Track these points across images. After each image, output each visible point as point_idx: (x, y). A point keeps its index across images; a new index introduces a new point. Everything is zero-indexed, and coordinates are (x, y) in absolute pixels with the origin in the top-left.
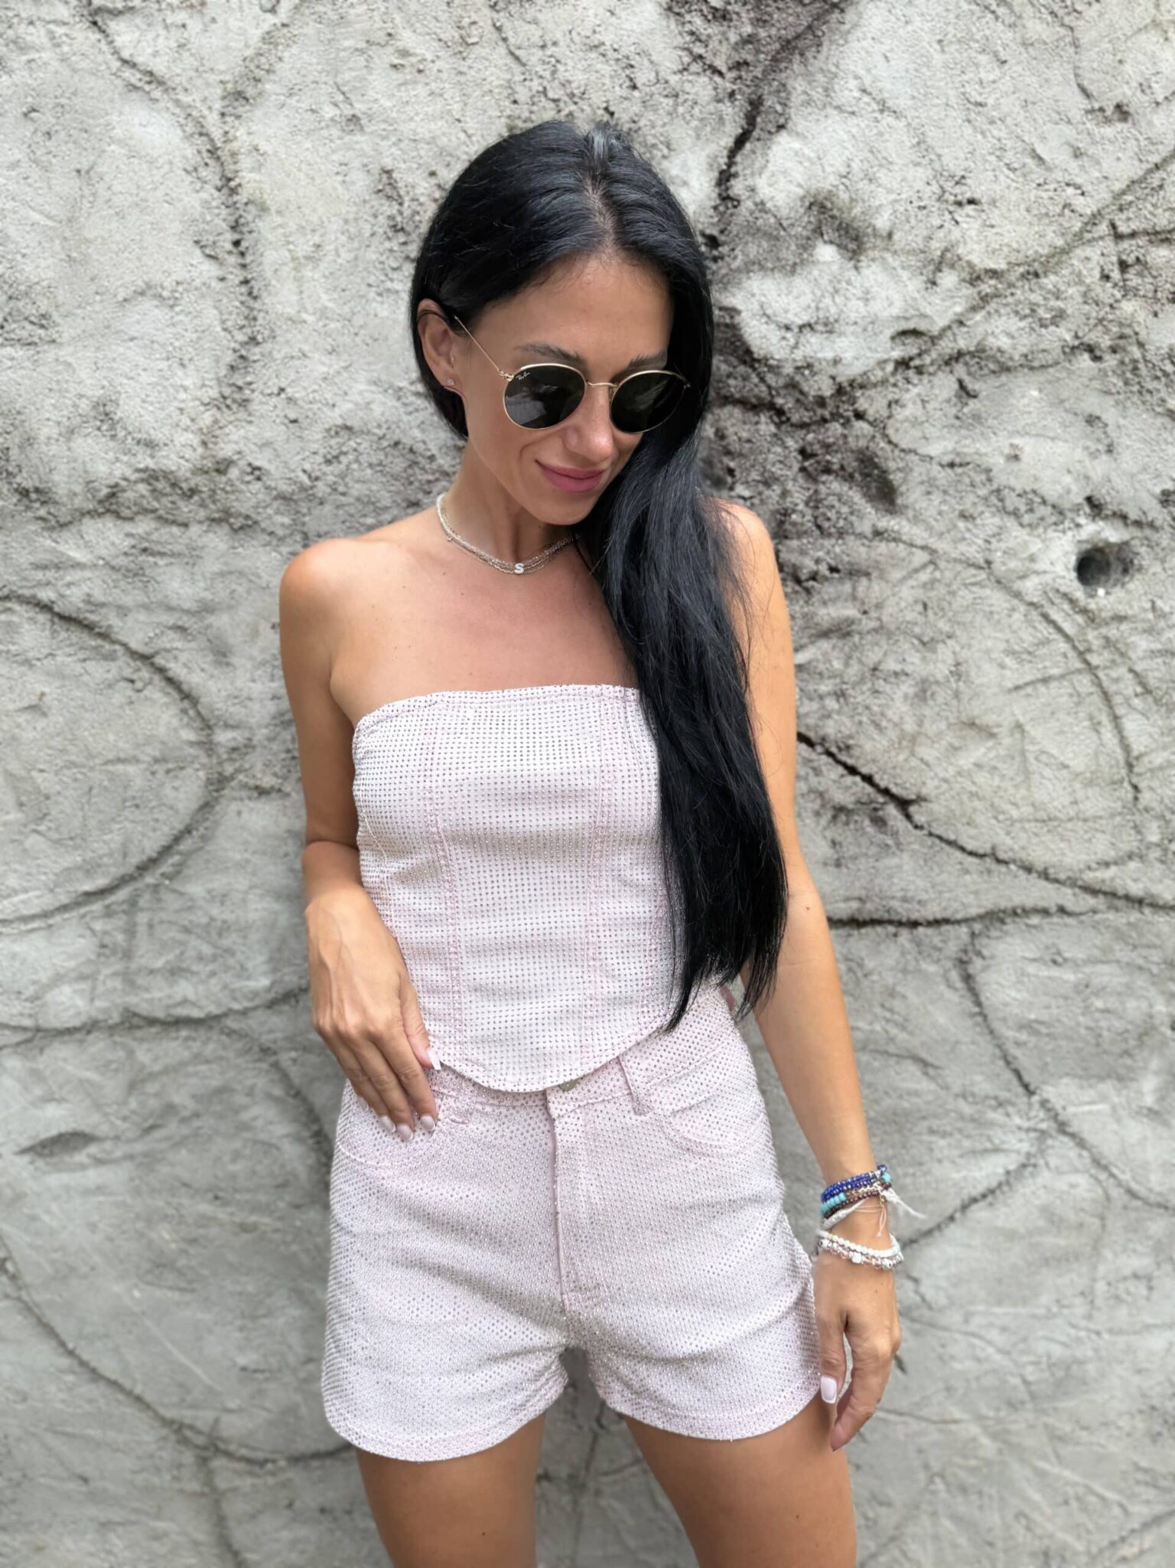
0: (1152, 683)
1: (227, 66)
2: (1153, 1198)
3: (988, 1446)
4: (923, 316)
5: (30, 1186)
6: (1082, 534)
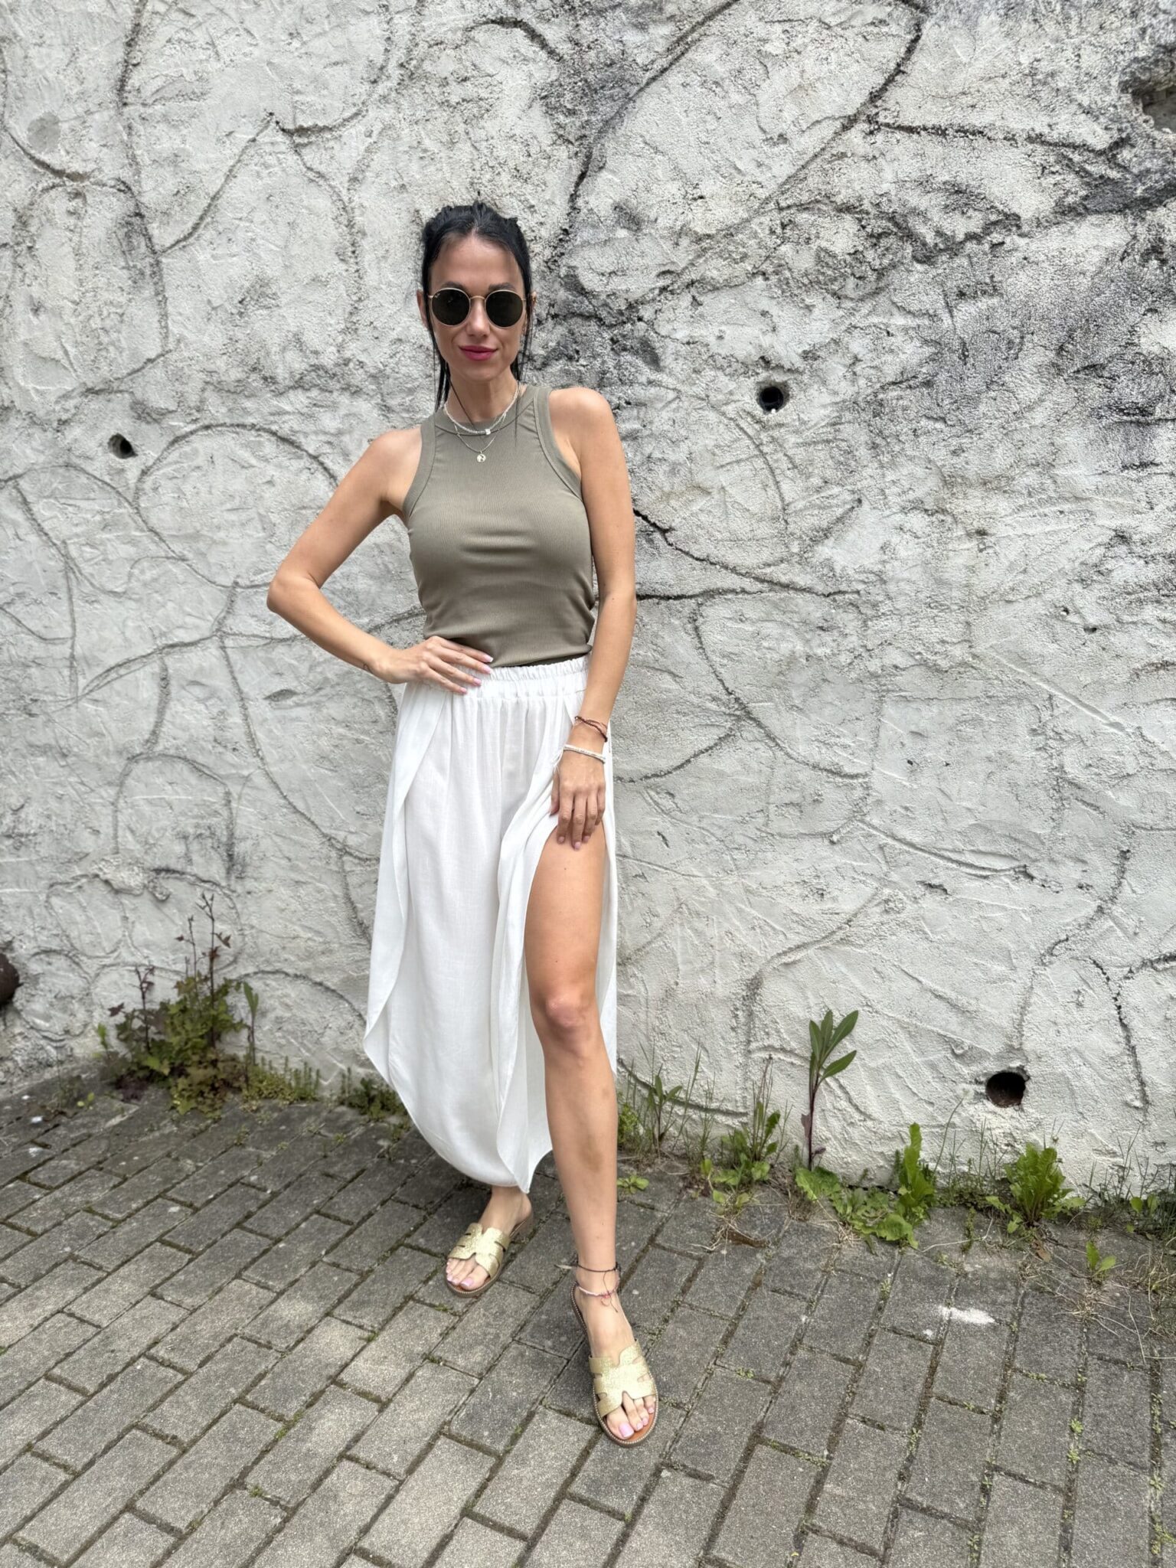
0: (797, 461)
1: (349, 166)
2: (800, 759)
3: (712, 892)
4: (673, 263)
5: (269, 715)
6: (760, 378)
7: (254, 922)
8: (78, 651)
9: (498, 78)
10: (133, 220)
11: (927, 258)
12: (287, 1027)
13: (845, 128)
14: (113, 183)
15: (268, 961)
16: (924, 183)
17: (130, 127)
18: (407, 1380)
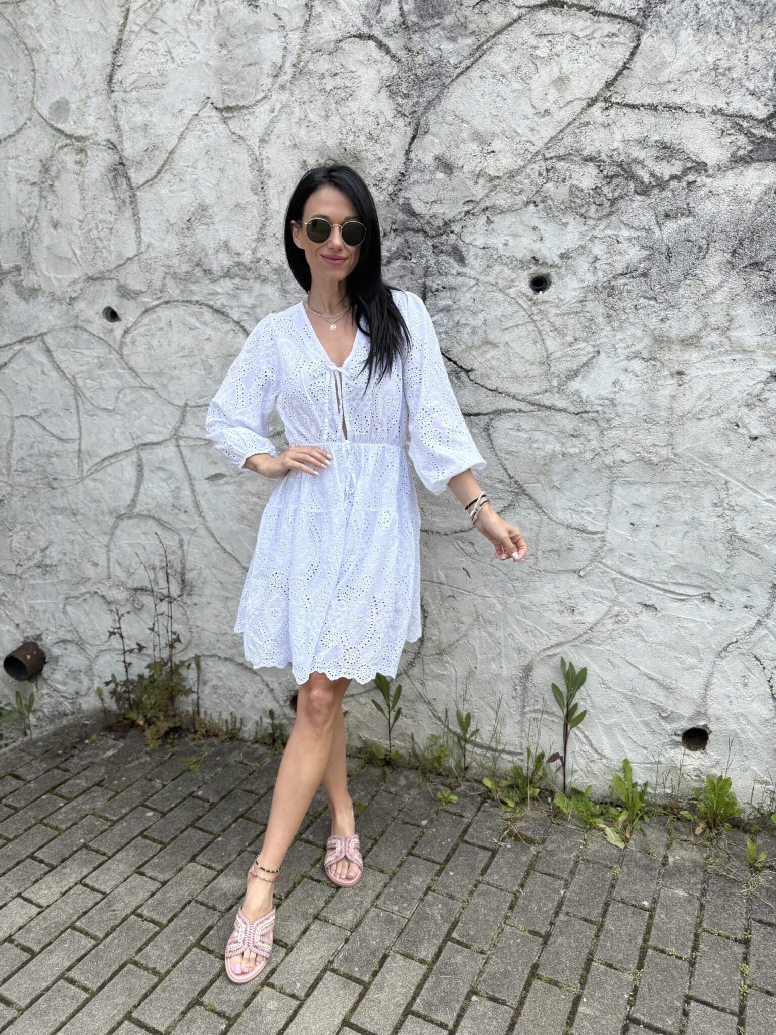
0: (557, 326)
1: (260, 131)
2: (559, 521)
3: (499, 608)
4: (474, 195)
5: (208, 490)
6: (532, 271)
7: (199, 623)
8: (83, 447)
9: (358, 73)
10: (119, 167)
11: (644, 191)
12: (220, 691)
13: (589, 105)
14: (105, 143)
15: (207, 649)
16: (642, 142)
17: (116, 107)
18: (304, 932)
